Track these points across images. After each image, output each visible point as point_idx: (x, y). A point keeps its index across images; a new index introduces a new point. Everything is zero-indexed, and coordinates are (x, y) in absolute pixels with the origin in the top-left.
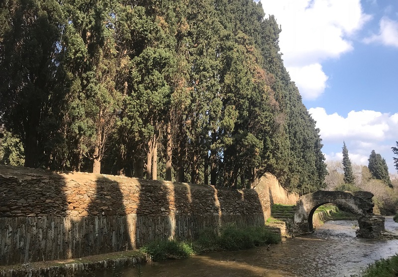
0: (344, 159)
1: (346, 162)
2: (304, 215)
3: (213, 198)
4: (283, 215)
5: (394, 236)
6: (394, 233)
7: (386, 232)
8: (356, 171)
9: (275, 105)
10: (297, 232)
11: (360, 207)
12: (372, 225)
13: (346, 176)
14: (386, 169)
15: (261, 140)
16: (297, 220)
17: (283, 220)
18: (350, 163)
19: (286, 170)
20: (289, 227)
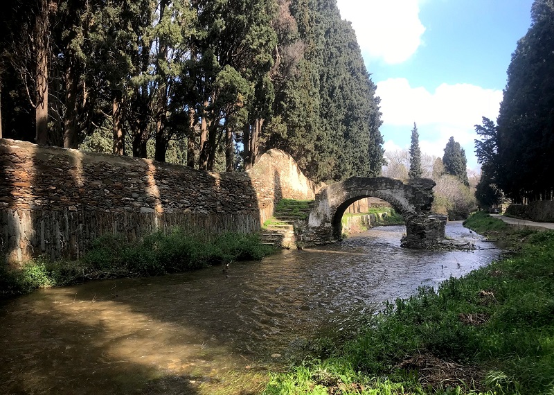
0: (412, 146)
1: (415, 150)
2: (325, 215)
3: (141, 182)
4: (291, 215)
5: (457, 245)
6: (457, 241)
7: (446, 238)
8: (427, 164)
9: (288, 24)
10: (312, 241)
11: (412, 201)
12: (425, 229)
13: (412, 169)
14: (464, 163)
15: (251, 79)
16: (314, 222)
17: (289, 223)
18: (419, 152)
19: (310, 146)
20: (298, 232)
